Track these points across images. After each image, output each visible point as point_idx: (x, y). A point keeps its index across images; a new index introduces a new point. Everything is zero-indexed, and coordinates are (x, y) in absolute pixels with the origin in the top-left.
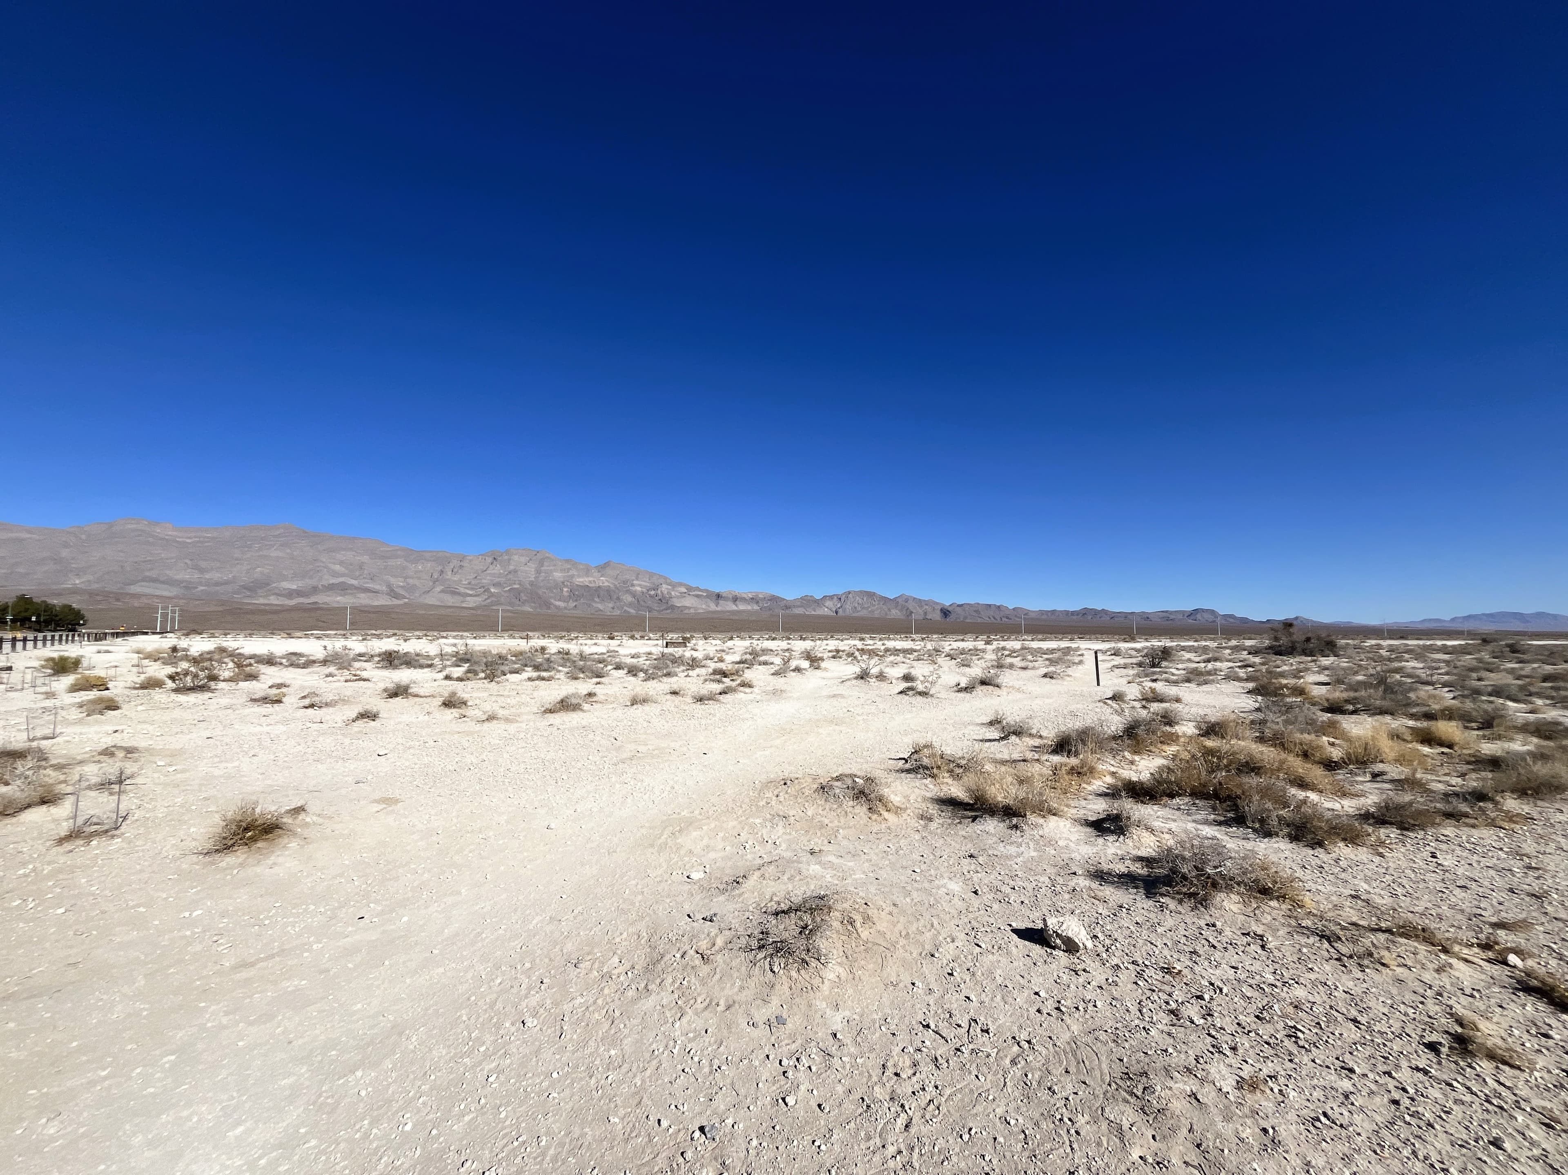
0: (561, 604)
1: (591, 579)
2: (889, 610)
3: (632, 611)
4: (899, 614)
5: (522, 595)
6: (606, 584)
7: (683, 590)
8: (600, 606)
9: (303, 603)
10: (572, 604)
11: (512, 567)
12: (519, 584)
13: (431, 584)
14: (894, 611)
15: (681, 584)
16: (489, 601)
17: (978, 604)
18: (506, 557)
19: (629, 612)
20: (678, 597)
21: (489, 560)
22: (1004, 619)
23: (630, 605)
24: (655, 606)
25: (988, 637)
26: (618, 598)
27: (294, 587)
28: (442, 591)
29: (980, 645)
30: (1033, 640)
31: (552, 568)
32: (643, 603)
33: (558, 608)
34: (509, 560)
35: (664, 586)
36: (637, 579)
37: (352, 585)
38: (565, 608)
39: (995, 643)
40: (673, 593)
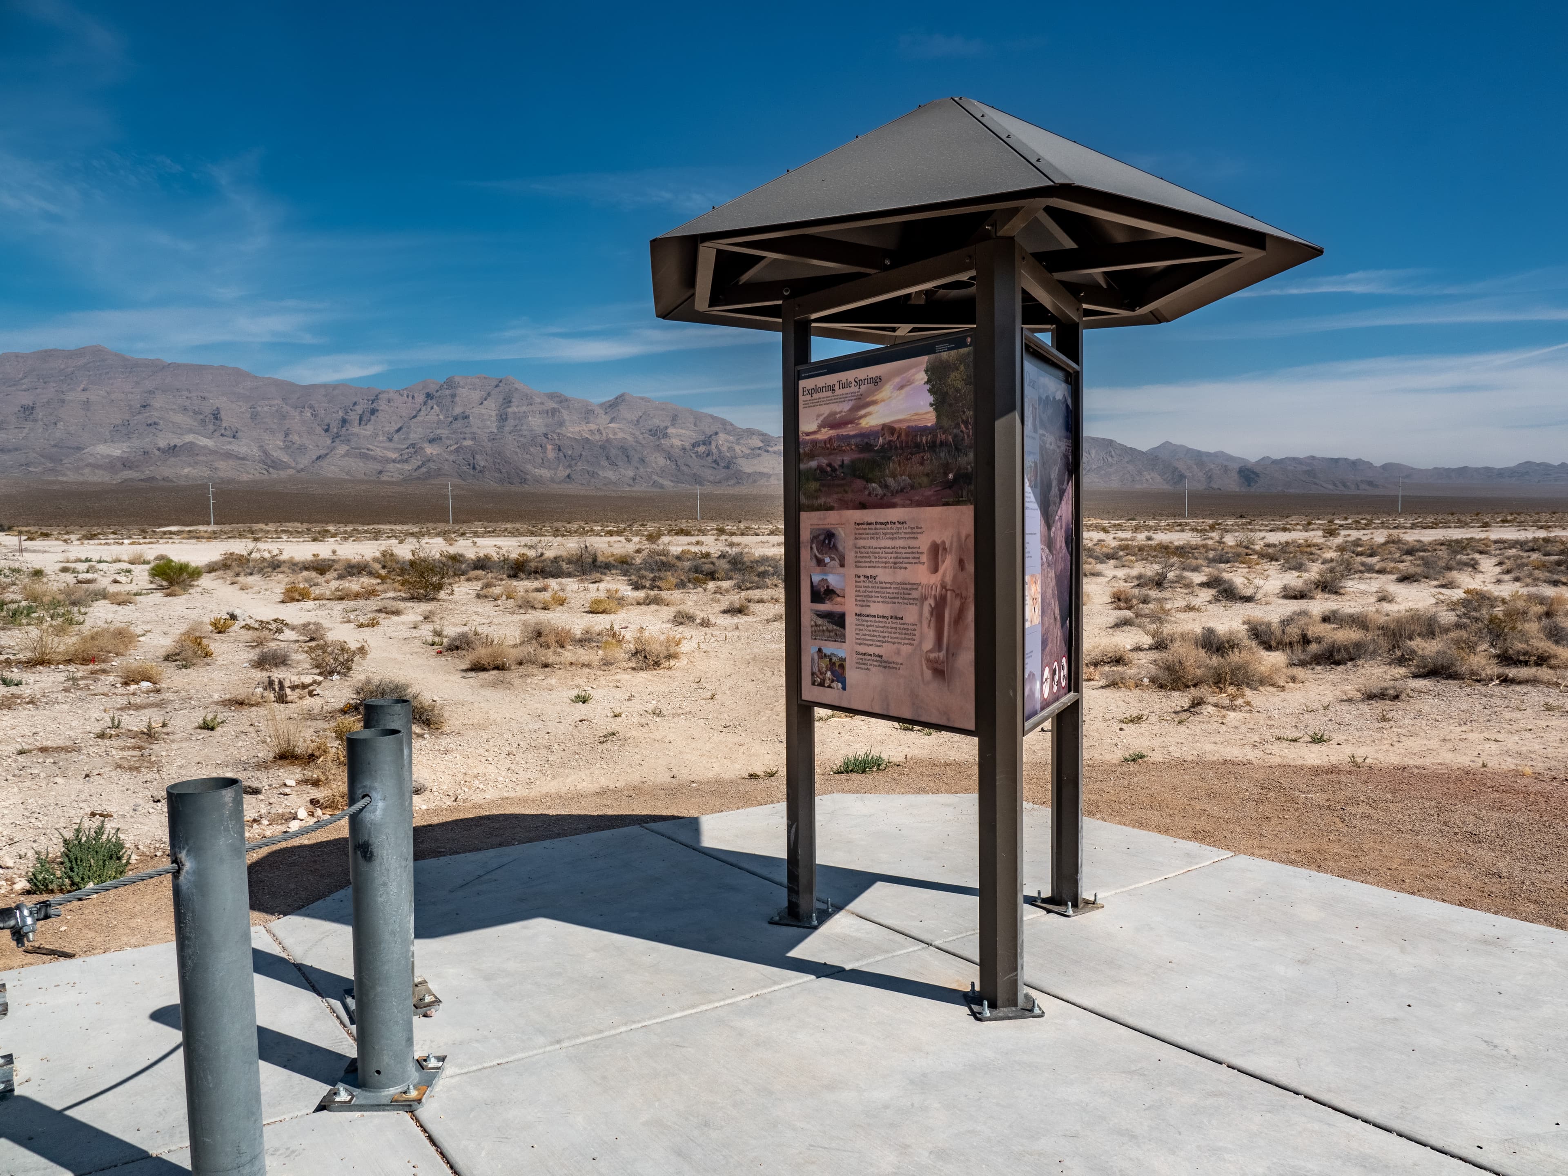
0: (545, 473)
1: (593, 427)
2: (1140, 473)
3: (666, 483)
4: (1158, 479)
5: (478, 457)
6: (620, 435)
7: (756, 442)
8: (610, 475)
9: (132, 480)
10: (562, 472)
11: (458, 410)
12: (474, 439)
13: (329, 442)
14: (1147, 475)
15: (751, 432)
16: (424, 470)
17: (1313, 458)
18: (447, 392)
19: (662, 487)
20: (746, 457)
21: (420, 398)
22: (1363, 486)
23: (663, 472)
24: (708, 473)
25: (1331, 522)
26: (642, 460)
27: (117, 453)
28: (346, 455)
29: (1316, 536)
30: (1413, 526)
31: (524, 408)
32: (684, 468)
33: (539, 480)
34: (453, 396)
35: (722, 436)
36: (673, 425)
37: (205, 447)
38: (552, 480)
39: (1343, 533)
40: (738, 448)
